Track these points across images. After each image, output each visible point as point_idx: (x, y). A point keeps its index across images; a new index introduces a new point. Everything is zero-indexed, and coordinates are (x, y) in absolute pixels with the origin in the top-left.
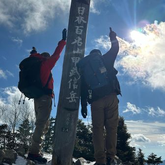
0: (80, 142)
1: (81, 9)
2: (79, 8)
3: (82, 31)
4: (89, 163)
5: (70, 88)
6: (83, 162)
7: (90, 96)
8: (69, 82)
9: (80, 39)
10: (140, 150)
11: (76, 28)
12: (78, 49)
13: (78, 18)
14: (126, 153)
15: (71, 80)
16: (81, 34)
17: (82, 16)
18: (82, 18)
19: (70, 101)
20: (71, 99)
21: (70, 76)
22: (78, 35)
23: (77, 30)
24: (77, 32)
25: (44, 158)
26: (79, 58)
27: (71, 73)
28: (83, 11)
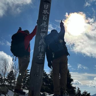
0: (44, 84)
1: (46, 6)
2: (45, 5)
3: (46, 18)
4: (50, 95)
5: (39, 51)
6: (47, 94)
7: (53, 56)
8: (39, 47)
9: (45, 23)
10: (78, 88)
11: (43, 16)
12: (44, 29)
13: (44, 11)
14: (71, 90)
15: (40, 46)
16: (46, 20)
17: (47, 10)
18: (46, 11)
19: (39, 59)
20: (40, 58)
21: (39, 44)
22: (44, 21)
23: (44, 17)
24: (43, 19)
25: (24, 92)
26: (45, 34)
27: (40, 42)
28: (47, 7)
